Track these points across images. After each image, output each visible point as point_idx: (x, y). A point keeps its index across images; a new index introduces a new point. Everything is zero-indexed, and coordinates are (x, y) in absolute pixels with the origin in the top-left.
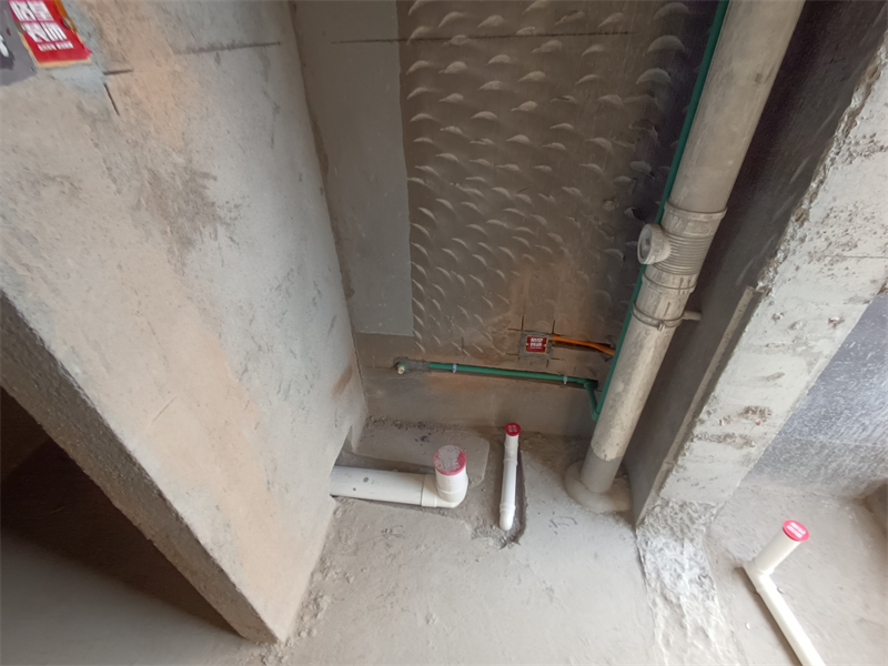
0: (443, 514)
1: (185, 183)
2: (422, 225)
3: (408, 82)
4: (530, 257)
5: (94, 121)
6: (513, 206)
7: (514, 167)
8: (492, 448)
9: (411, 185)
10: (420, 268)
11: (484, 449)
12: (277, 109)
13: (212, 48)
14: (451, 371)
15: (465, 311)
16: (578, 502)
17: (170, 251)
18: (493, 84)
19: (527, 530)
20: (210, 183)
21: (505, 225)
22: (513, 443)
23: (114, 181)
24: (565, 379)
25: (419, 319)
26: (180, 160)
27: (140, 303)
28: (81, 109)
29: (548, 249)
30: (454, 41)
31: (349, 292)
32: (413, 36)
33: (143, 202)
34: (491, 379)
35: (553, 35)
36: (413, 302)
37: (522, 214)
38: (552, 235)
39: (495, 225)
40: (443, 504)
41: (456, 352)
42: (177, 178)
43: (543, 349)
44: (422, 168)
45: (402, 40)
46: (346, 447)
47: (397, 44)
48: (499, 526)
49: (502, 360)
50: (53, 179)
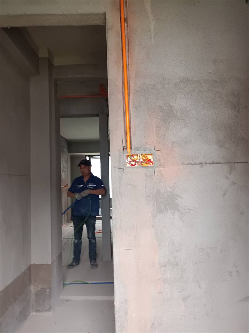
1: (168, 196)
13: (201, 164)
17: (153, 210)
20: (179, 199)
23: (146, 189)
26: (170, 190)
33: (151, 195)
42: (166, 194)
50: (131, 185)
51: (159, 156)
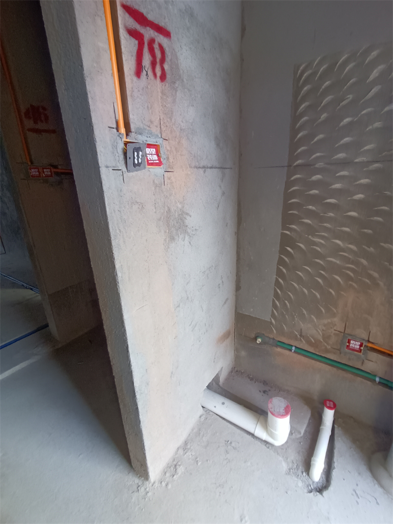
0: (268, 448)
1: (179, 215)
2: (286, 257)
3: (289, 184)
4: (354, 284)
5: (157, 186)
6: (344, 251)
7: (347, 229)
8: (312, 415)
9: (283, 235)
10: (280, 280)
11: (306, 415)
12: (223, 193)
13: (204, 167)
14: (291, 350)
15: (305, 312)
16: (381, 486)
17: (165, 240)
18: (337, 186)
19: (331, 488)
20: (188, 218)
21: (338, 262)
22: (329, 415)
23: (155, 208)
24: (377, 379)
25: (275, 311)
26: (180, 206)
27: (148, 257)
28: (154, 181)
29: (367, 281)
30: (317, 166)
31: (238, 288)
32: (295, 164)
33: (162, 218)
34: (318, 363)
35: (377, 162)
36: (273, 300)
37: (350, 257)
38: (372, 272)
39: (331, 262)
40: (270, 440)
41: (296, 338)
42: (177, 212)
43: (360, 351)
44: (290, 226)
45: (289, 166)
46: (216, 379)
47: (286, 168)
48: (308, 474)
49: (327, 351)
50: (138, 203)
51: (168, 150)
